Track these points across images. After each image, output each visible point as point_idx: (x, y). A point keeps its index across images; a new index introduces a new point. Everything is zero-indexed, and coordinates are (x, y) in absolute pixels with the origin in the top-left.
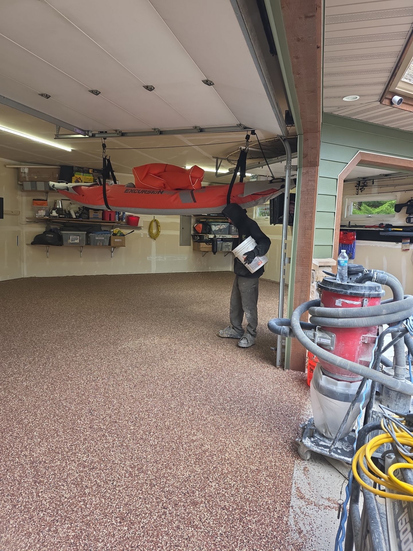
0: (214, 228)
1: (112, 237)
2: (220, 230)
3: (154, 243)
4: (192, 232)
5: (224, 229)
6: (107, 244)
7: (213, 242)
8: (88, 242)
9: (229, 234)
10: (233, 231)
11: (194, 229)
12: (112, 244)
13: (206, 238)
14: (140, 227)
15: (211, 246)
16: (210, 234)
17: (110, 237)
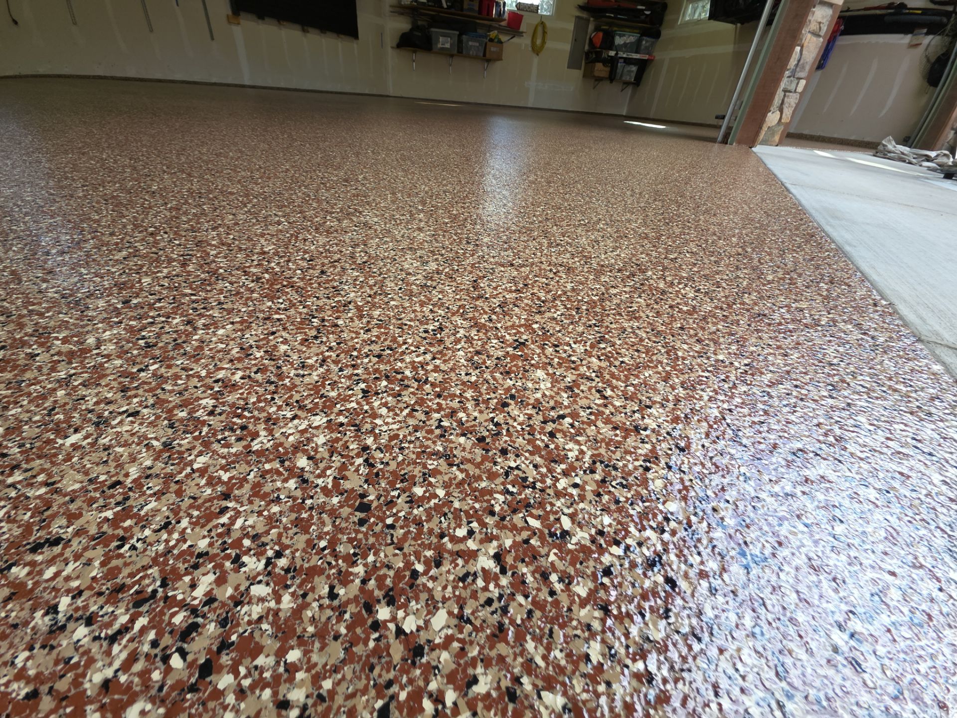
0: (619, 41)
1: (489, 43)
2: (625, 45)
3: (536, 60)
4: (587, 48)
5: (631, 43)
6: (482, 55)
7: (612, 62)
8: (460, 50)
9: (637, 52)
10: (643, 47)
11: (591, 40)
12: (488, 55)
13: (604, 55)
14: (522, 32)
15: (608, 69)
16: (612, 50)
17: (486, 44)
